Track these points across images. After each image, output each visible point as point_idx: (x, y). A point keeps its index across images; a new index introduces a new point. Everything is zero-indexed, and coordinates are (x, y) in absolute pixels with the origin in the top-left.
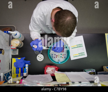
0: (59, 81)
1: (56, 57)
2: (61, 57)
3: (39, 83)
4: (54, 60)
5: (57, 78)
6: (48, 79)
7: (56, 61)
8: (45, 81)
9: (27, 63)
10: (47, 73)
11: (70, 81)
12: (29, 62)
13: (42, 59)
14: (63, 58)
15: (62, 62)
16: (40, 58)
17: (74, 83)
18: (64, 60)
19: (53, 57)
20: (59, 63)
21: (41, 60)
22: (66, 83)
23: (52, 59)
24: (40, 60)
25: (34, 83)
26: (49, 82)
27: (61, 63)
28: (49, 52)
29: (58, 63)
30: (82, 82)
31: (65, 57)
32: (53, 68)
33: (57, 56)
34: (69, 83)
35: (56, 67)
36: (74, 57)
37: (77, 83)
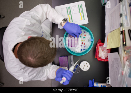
0: (118, 45)
1: (85, 44)
2: (84, 37)
3: (122, 72)
4: (88, 47)
5: (114, 47)
6: (116, 59)
7: (90, 45)
8: (118, 64)
9: (93, 84)
10: (107, 58)
11: (118, 29)
12: (90, 82)
13: (86, 64)
14: (85, 35)
15: (91, 36)
16: (85, 66)
17: (121, 24)
18: (89, 34)
19: (84, 48)
20: (92, 40)
21: (88, 64)
22: (122, 35)
23: (87, 50)
24: (88, 66)
25: (121, 79)
26: (121, 59)
27: (92, 38)
28: (78, 54)
29: (92, 42)
30: (120, 12)
31: (85, 32)
32: (100, 49)
33: (83, 43)
34: (122, 30)
35: (99, 45)
36: (84, 19)
37: (121, 20)
